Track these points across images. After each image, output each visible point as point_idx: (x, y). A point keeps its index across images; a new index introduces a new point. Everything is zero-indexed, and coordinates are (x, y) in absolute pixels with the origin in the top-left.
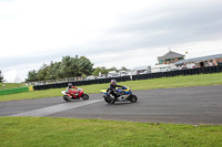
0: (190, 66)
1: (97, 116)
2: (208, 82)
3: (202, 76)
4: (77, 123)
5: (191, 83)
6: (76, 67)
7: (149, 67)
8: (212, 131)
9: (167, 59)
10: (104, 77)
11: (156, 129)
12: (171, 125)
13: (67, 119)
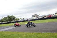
0: (40, 18)
1: (17, 31)
2: (45, 22)
3: (43, 20)
4: (11, 33)
5: (41, 22)
6: (11, 18)
7: (30, 18)
8: (46, 34)
9: (34, 16)
10: (18, 21)
11: (32, 34)
12: (35, 33)
13: (9, 32)
